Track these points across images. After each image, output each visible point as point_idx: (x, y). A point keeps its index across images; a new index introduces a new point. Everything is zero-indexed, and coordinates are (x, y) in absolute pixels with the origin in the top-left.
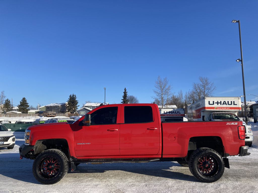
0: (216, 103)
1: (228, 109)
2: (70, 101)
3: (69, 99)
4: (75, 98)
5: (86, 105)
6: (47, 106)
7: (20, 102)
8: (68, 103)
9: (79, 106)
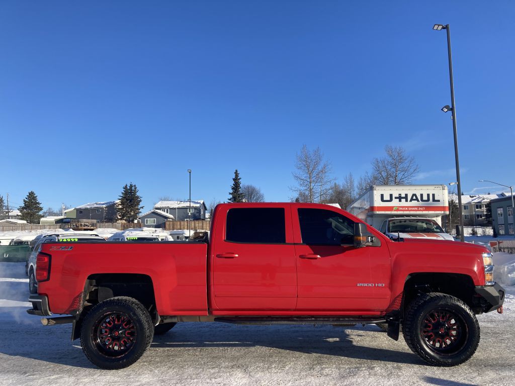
0: (396, 198)
1: (421, 210)
2: (124, 198)
3: (122, 193)
4: (135, 192)
5: (159, 205)
6: (78, 207)
7: (24, 201)
8: (121, 202)
9: (142, 208)
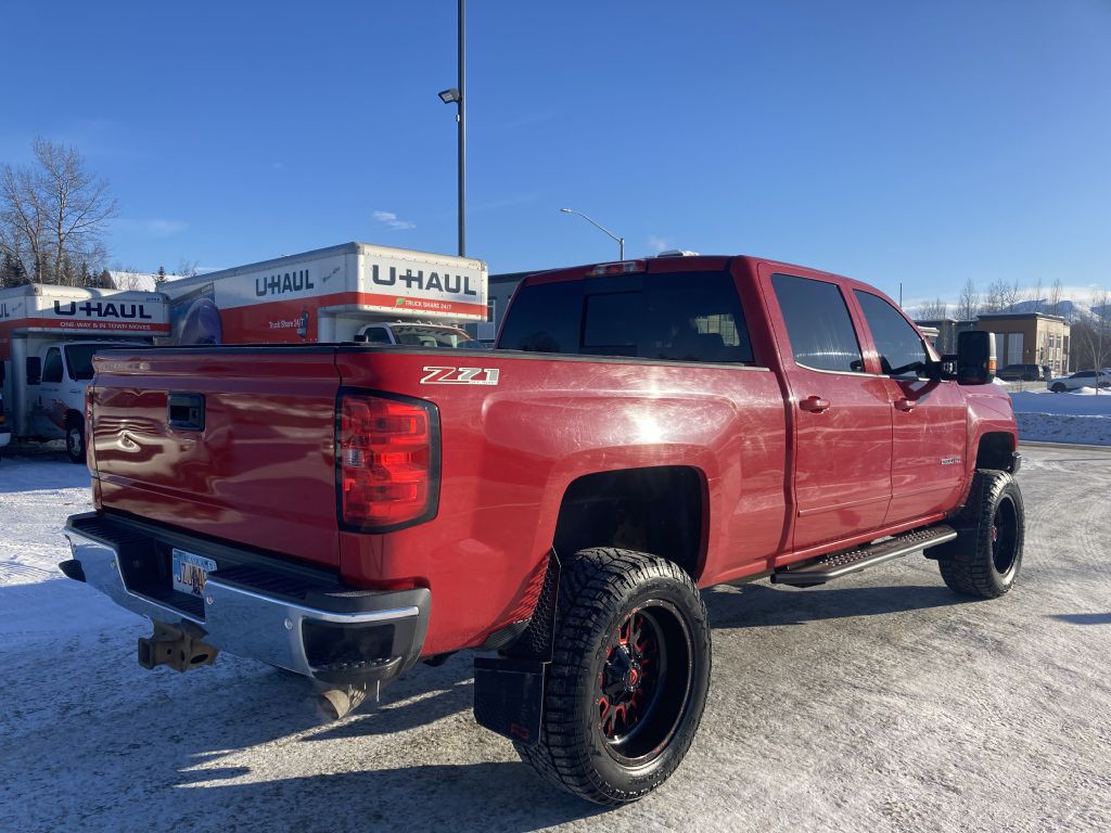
0: (402, 278)
1: (444, 310)
